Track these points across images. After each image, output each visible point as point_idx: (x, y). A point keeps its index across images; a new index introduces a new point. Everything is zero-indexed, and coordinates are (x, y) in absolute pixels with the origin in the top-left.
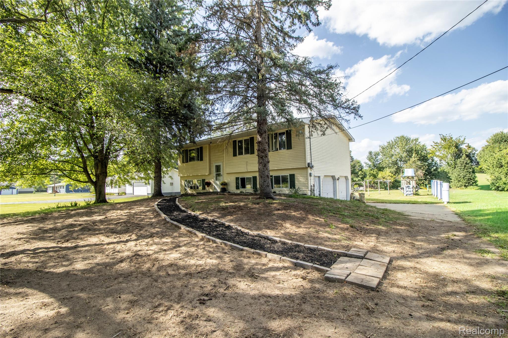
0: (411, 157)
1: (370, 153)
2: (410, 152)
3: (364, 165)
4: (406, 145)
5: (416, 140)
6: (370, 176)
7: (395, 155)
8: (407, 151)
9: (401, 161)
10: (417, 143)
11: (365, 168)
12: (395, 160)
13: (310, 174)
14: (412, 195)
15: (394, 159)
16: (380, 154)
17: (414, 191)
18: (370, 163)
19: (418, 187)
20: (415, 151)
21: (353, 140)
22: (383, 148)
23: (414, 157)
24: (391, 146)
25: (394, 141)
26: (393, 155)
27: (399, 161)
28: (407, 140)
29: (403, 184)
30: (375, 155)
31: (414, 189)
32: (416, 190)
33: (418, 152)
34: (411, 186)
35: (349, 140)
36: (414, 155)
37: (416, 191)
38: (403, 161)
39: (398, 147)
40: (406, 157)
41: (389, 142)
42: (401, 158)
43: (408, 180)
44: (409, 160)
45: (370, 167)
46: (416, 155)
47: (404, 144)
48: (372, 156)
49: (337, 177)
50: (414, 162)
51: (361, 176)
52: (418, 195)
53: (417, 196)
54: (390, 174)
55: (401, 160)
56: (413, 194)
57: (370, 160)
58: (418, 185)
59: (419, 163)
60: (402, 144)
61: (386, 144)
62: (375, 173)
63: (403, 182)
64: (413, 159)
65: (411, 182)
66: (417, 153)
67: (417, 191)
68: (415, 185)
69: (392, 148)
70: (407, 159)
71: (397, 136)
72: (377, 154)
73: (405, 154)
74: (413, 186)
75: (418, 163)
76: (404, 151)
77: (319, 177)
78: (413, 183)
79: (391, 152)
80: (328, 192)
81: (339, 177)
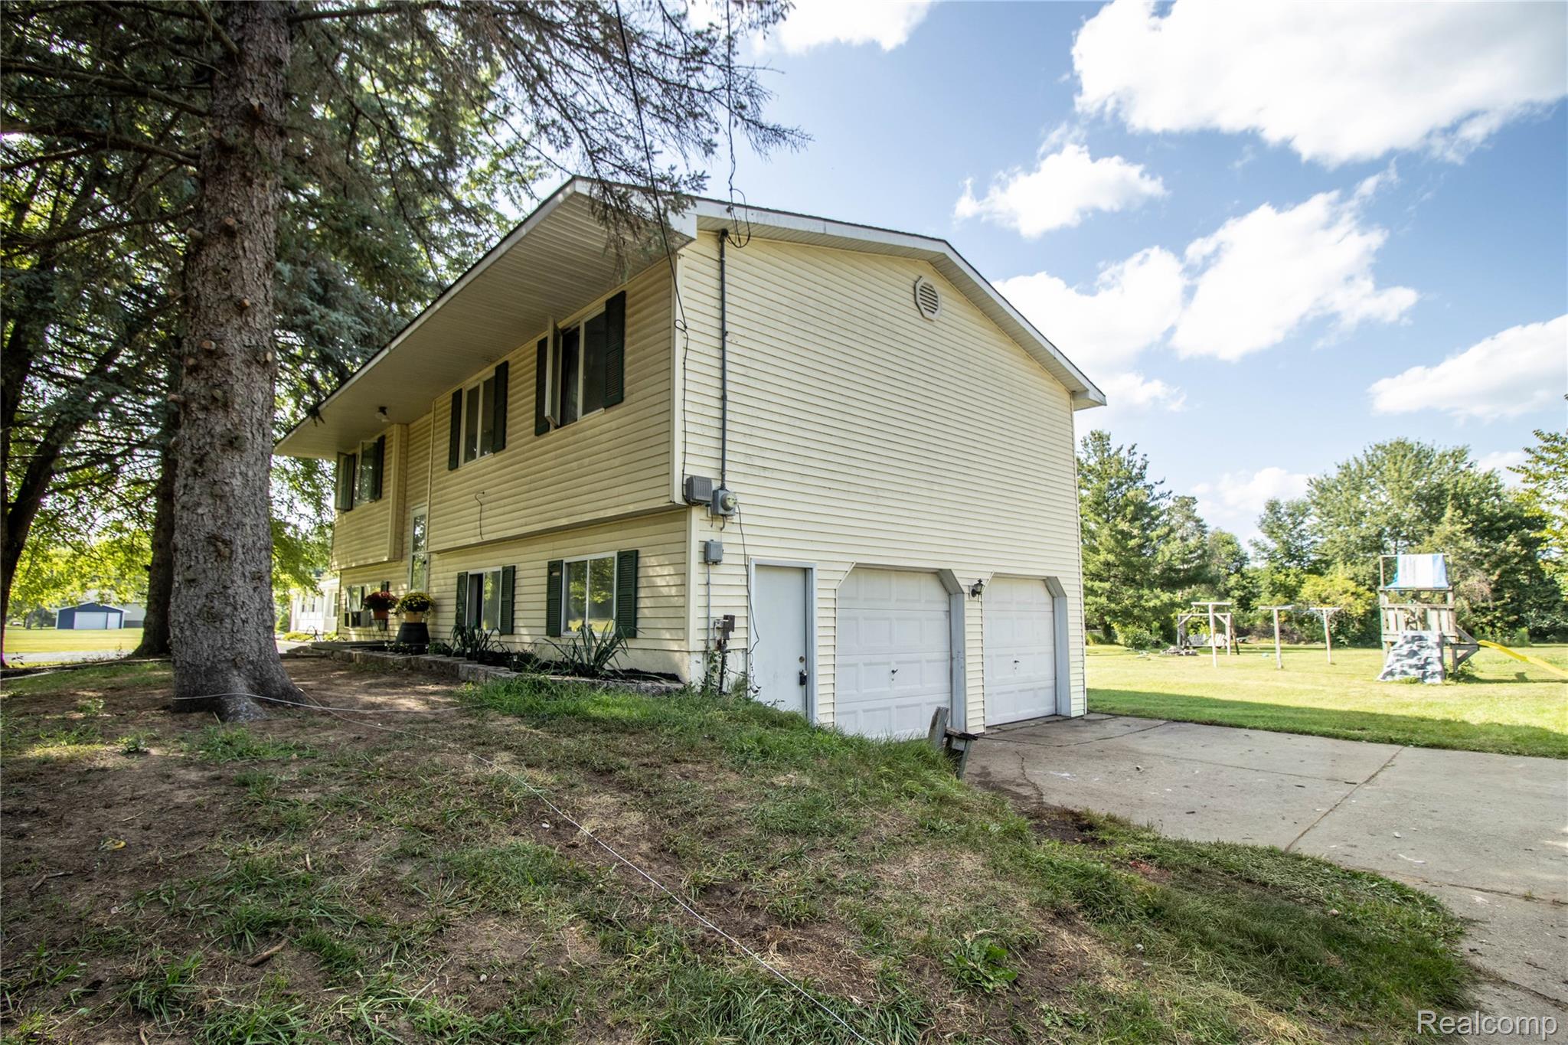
0: (1436, 520)
1: (1273, 507)
2: (1433, 502)
3: (1250, 551)
4: (1415, 475)
5: (1459, 455)
6: (1273, 594)
7: (1373, 513)
8: (1419, 498)
9: (1395, 535)
10: (1462, 467)
11: (1253, 564)
12: (1374, 531)
13: (707, 547)
14: (1438, 679)
15: (1367, 528)
16: (1313, 509)
17: (1449, 660)
18: (1272, 545)
19: (1469, 640)
20: (1455, 497)
21: (1092, 395)
22: (1323, 490)
23: (1450, 522)
24: (1355, 480)
25: (1365, 462)
26: (1362, 513)
27: (1390, 535)
28: (1421, 458)
29: (1394, 625)
30: (1290, 515)
31: (1448, 651)
32: (1460, 653)
33: (1468, 504)
34: (1432, 637)
35: (1073, 394)
36: (1449, 512)
37: (1459, 661)
38: (1406, 538)
39: (1384, 483)
40: (1419, 520)
41: (1347, 467)
42: (1397, 524)
43: (1417, 607)
44: (1431, 533)
45: (1272, 557)
46: (1459, 512)
47: (1407, 471)
48: (1275, 518)
49: (965, 583)
50: (1450, 539)
51: (1237, 593)
52: (1470, 679)
53: (1463, 688)
54: (1351, 586)
55: (1399, 533)
56: (1445, 674)
57: (1271, 533)
58: (1470, 632)
59: (1471, 544)
60: (1399, 471)
61: (1334, 474)
62: (1292, 581)
63: (1391, 614)
64: (1445, 528)
65: (1432, 616)
66: (1463, 505)
67: (1465, 657)
68: (1452, 635)
69: (1357, 488)
70: (1420, 527)
71: (1380, 441)
72: (1299, 512)
73: (1411, 512)
74: (1443, 637)
75: (1467, 544)
76: (1408, 499)
77: (806, 572)
78: (1442, 623)
79: (1354, 502)
80: (897, 663)
81: (980, 581)
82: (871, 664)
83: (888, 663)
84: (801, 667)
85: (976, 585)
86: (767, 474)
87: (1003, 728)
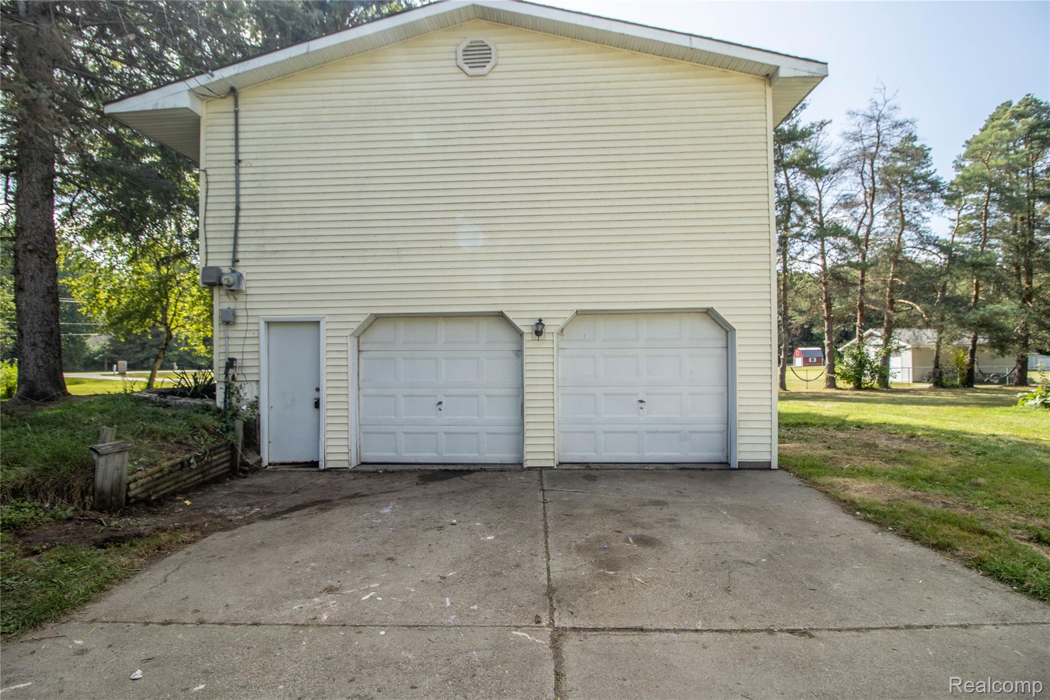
77: (311, 324)
80: (446, 396)
81: (540, 320)
82: (411, 396)
83: (435, 396)
84: (313, 395)
85: (537, 324)
86: (278, 255)
87: (593, 466)
